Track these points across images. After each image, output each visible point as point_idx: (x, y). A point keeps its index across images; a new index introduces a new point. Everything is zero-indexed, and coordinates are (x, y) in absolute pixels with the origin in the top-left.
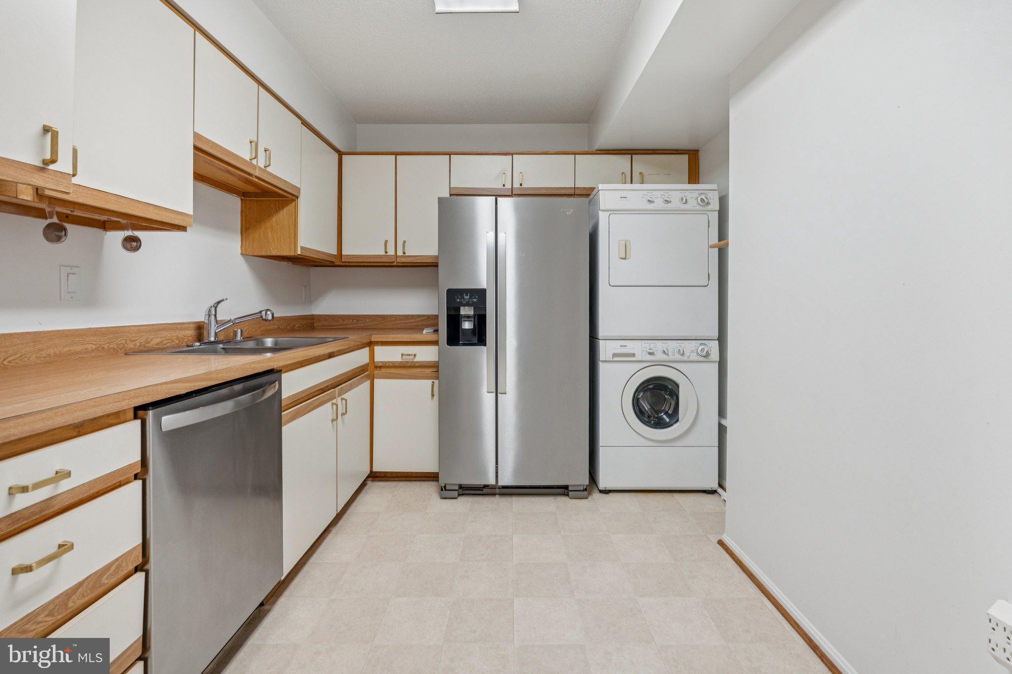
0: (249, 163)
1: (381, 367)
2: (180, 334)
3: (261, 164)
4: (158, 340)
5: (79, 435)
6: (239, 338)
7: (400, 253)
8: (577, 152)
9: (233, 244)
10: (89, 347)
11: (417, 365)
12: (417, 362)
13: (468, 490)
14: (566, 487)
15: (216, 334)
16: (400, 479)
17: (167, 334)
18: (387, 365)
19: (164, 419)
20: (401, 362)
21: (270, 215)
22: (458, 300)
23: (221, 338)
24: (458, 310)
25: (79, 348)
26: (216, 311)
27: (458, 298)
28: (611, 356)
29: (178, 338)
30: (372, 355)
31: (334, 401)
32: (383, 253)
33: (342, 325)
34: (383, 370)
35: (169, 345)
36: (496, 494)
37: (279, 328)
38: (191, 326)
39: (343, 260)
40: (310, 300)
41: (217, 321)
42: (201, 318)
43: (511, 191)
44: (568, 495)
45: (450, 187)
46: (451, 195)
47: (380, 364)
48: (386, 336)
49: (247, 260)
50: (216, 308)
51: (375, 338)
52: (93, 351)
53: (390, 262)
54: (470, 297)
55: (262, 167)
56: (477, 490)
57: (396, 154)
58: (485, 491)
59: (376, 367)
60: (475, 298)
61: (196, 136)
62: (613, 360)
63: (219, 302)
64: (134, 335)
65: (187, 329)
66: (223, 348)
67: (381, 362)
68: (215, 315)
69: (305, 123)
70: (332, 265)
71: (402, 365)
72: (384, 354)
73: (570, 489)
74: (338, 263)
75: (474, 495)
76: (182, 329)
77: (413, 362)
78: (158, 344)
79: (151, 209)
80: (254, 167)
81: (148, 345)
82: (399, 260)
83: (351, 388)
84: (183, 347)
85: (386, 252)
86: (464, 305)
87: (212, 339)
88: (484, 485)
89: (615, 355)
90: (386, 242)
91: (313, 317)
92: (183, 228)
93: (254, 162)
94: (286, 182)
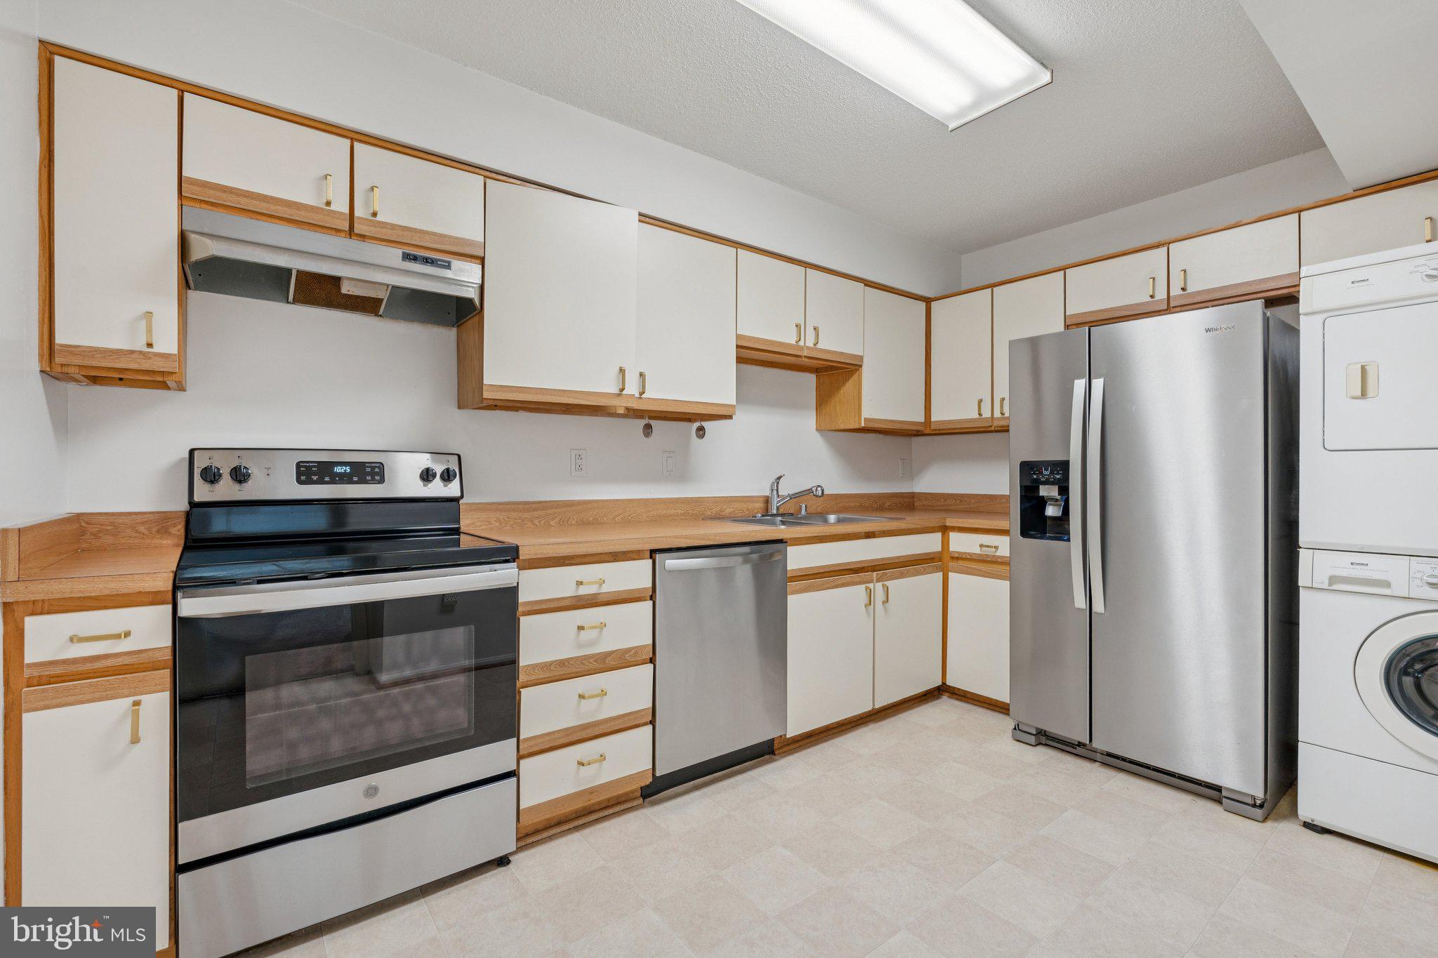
0: (796, 346)
1: (957, 558)
2: (751, 506)
3: (810, 343)
4: (731, 510)
5: (615, 561)
6: (803, 512)
7: (997, 414)
8: (1304, 207)
9: (808, 421)
10: (679, 511)
11: (999, 560)
12: (999, 557)
13: (1054, 741)
14: (1218, 789)
15: (778, 508)
16: (982, 704)
17: (737, 505)
18: (964, 556)
19: (667, 562)
20: (979, 555)
21: (839, 388)
22: (1035, 477)
23: (781, 511)
24: (1037, 489)
25: (672, 512)
26: (777, 486)
27: (1034, 474)
28: (1327, 581)
29: (748, 510)
30: (945, 543)
31: (871, 585)
32: (976, 416)
33: (944, 506)
34: (961, 563)
35: (740, 514)
36: (1096, 761)
37: (861, 506)
38: (761, 499)
39: (933, 427)
40: (911, 476)
41: (778, 496)
42: (768, 493)
43: (1166, 302)
44: (1219, 802)
45: (1065, 315)
46: (1067, 327)
47: (956, 555)
48: (962, 520)
49: (822, 435)
50: (778, 483)
51: (950, 522)
52: (681, 515)
53: (987, 427)
54: (1052, 473)
55: (812, 345)
56: (1067, 746)
57: (992, 286)
58: (1079, 750)
59: (953, 558)
60: (1058, 474)
61: (738, 337)
62: (1330, 588)
63: (779, 478)
64: (711, 505)
65: (757, 502)
66: (781, 521)
67: (957, 552)
68: (777, 491)
69: (868, 284)
70: (918, 434)
71: (981, 558)
72: (961, 543)
73: (1224, 793)
74: (927, 432)
75: (1063, 750)
76: (752, 502)
77: (995, 556)
78: (730, 513)
79: (700, 406)
80: (802, 348)
81: (721, 513)
82: (996, 423)
83: (902, 576)
84: (749, 517)
85: (980, 415)
86: (1045, 483)
87: (775, 512)
88: (1079, 742)
89: (1333, 580)
90: (980, 402)
91: (912, 496)
92: (730, 417)
93: (801, 343)
94: (842, 354)
